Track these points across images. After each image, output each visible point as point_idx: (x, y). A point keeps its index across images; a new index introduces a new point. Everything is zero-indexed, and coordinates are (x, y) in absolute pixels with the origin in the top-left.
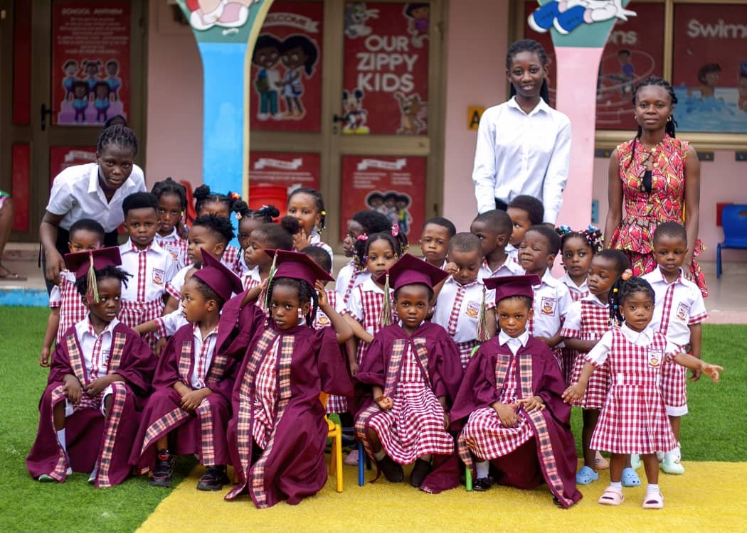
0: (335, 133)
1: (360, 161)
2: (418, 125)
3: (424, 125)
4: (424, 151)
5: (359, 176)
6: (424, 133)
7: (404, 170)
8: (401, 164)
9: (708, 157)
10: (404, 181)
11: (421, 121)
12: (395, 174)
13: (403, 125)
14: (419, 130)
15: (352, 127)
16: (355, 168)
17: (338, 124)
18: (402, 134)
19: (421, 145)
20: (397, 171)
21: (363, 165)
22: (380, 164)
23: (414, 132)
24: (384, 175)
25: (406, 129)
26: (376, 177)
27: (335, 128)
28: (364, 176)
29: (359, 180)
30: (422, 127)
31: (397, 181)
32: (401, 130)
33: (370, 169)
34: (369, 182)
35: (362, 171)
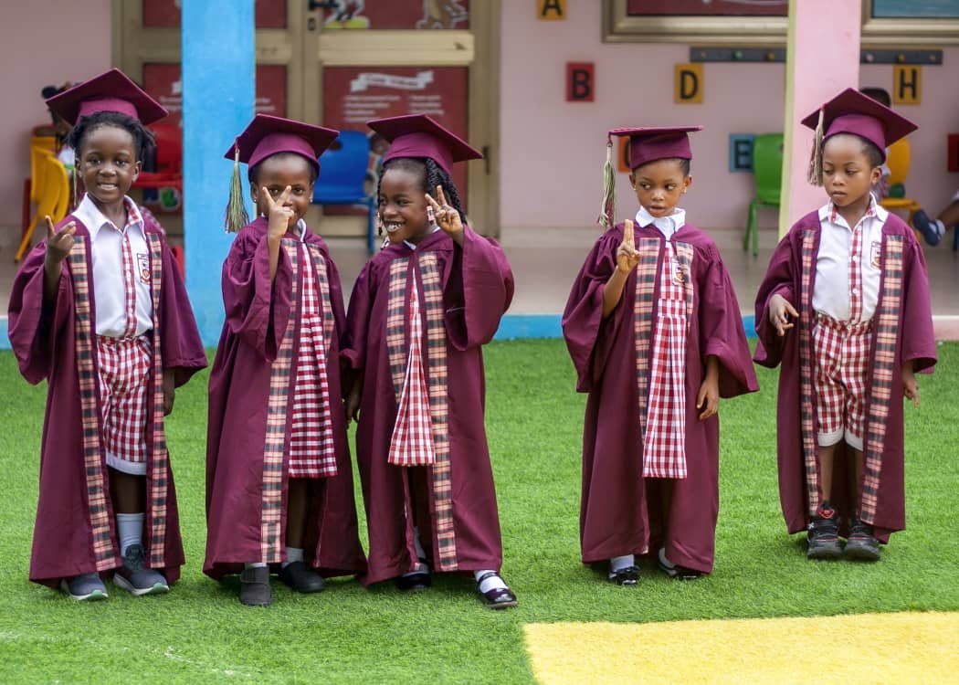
0: (312, 29)
1: (355, 77)
2: (454, 14)
3: (463, 12)
4: (465, 57)
5: (353, 102)
6: (464, 26)
7: (429, 89)
8: (424, 79)
9: (933, 58)
10: (430, 108)
11: (457, 6)
12: (415, 98)
13: (426, 16)
14: (455, 21)
15: (339, 18)
16: (346, 89)
17: (317, 14)
18: (426, 27)
19: (460, 47)
20: (419, 92)
21: (359, 84)
22: (388, 81)
23: (445, 23)
24: (396, 98)
25: (432, 20)
26: (381, 102)
27: (311, 20)
28: (362, 102)
29: (352, 109)
30: (458, 17)
31: (418, 108)
32: (424, 21)
33: (372, 90)
34: (371, 112)
35: (359, 93)
